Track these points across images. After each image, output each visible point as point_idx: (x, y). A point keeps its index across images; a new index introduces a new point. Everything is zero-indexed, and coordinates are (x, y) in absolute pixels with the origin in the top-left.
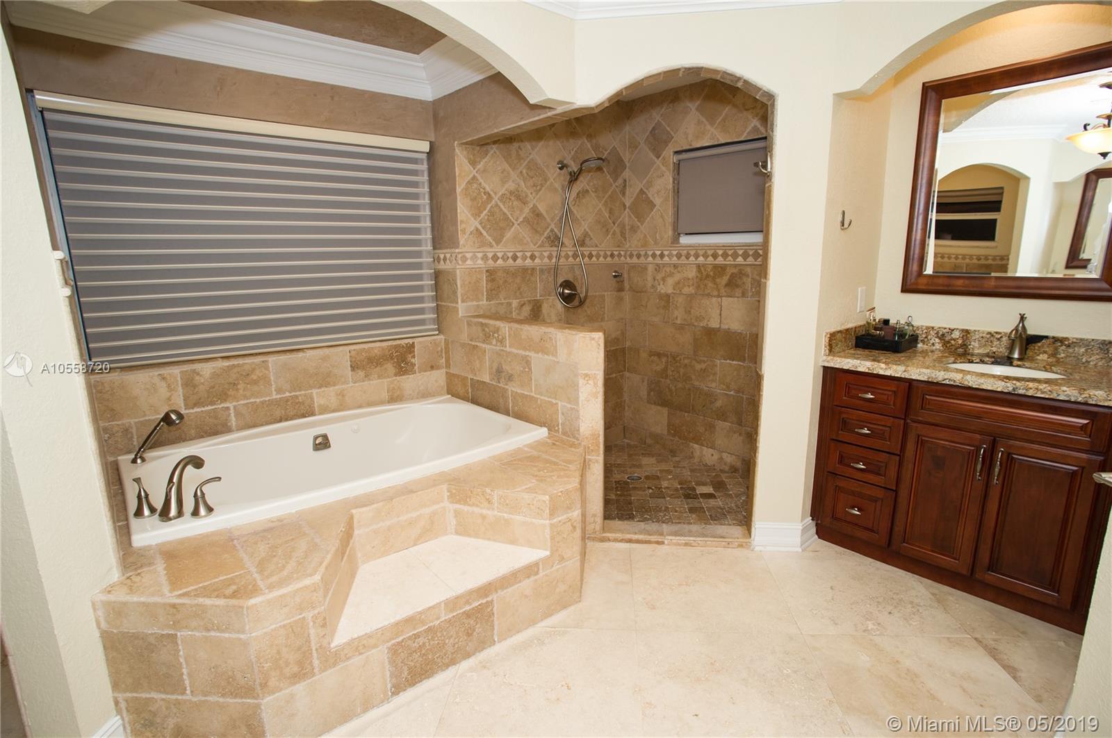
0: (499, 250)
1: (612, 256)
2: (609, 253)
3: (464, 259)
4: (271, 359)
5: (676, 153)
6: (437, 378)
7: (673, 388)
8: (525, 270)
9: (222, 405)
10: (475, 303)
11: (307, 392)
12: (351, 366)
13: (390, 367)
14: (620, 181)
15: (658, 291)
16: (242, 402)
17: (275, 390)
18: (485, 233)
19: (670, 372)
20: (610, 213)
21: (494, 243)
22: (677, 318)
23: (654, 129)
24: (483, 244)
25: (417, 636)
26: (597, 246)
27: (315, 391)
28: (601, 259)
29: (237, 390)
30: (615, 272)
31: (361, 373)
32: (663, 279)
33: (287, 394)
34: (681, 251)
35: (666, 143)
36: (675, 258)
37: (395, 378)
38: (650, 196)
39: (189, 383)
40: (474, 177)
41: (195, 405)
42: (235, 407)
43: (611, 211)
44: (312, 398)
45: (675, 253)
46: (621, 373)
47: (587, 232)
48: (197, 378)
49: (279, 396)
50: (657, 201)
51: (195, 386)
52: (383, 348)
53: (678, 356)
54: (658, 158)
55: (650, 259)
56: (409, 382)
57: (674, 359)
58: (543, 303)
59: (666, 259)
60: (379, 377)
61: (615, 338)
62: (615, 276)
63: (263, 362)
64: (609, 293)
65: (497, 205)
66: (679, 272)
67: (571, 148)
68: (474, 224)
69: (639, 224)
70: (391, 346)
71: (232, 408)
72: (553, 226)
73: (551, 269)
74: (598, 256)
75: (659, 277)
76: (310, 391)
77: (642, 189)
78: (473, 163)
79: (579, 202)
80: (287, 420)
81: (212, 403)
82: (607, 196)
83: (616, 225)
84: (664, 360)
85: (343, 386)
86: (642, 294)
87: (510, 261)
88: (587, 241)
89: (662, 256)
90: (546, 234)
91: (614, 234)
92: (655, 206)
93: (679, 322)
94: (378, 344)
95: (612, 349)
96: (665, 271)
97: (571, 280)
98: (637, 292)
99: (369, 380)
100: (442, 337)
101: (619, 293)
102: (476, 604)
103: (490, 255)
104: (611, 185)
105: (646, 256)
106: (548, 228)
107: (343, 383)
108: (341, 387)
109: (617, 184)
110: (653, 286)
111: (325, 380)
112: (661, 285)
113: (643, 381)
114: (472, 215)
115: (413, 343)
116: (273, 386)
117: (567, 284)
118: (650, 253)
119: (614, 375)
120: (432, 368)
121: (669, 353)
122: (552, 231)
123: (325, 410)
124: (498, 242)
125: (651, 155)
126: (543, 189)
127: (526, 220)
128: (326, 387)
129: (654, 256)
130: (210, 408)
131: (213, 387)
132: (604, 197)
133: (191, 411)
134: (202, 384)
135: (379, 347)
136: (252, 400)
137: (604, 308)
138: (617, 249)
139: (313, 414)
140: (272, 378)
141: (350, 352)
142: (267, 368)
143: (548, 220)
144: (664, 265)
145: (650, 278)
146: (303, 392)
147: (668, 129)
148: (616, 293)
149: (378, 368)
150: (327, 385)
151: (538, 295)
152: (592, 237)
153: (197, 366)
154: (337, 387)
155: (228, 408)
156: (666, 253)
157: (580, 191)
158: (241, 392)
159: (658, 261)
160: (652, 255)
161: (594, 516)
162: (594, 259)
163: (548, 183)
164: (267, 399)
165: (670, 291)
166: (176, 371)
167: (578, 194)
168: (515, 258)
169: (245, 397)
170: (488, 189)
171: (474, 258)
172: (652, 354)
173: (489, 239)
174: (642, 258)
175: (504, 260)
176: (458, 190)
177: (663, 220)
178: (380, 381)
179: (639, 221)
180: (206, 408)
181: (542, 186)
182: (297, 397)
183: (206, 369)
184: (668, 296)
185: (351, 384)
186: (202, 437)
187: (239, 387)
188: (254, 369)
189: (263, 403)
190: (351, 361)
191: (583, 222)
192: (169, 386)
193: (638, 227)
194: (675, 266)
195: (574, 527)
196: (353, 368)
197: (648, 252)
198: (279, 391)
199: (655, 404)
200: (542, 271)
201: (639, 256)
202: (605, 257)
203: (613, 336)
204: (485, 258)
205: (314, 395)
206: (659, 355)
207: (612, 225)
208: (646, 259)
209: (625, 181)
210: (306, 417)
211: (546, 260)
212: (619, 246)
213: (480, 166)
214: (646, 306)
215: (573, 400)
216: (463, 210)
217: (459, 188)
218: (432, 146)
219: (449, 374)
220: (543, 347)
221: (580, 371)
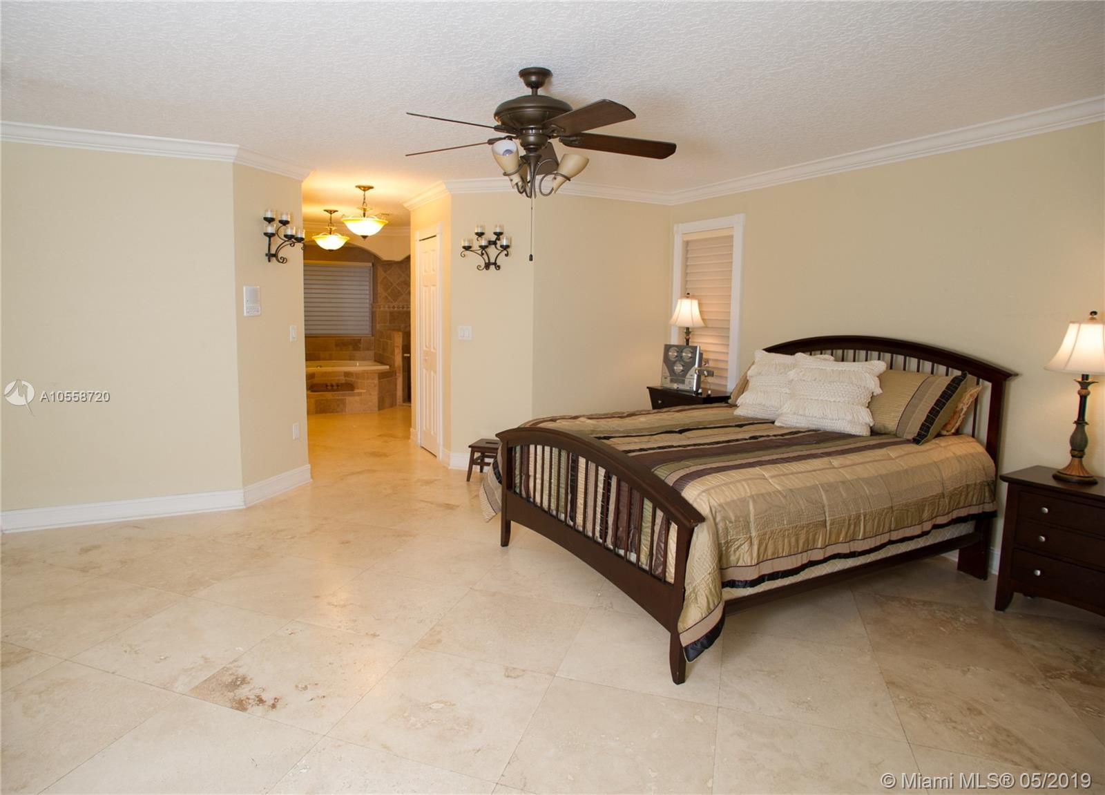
0: (396, 304)
3: (380, 308)
6: (371, 353)
10: (384, 325)
12: (335, 345)
13: (350, 347)
18: (389, 298)
25: (322, 400)
37: (352, 351)
40: (385, 277)
56: (358, 354)
65: (395, 287)
68: (385, 294)
70: (352, 339)
78: (385, 272)
100: (372, 338)
103: (391, 306)
111: (325, 349)
114: (385, 291)
115: (361, 339)
120: (368, 350)
123: (324, 359)
124: (395, 301)
141: (335, 339)
168: (403, 308)
170: (391, 281)
171: (384, 307)
173: (391, 300)
176: (379, 281)
204: (389, 307)
205: (321, 353)
213: (389, 272)
215: (394, 355)
216: (380, 289)
217: (379, 280)
218: (373, 264)
219: (375, 353)
220: (390, 338)
221: (396, 345)
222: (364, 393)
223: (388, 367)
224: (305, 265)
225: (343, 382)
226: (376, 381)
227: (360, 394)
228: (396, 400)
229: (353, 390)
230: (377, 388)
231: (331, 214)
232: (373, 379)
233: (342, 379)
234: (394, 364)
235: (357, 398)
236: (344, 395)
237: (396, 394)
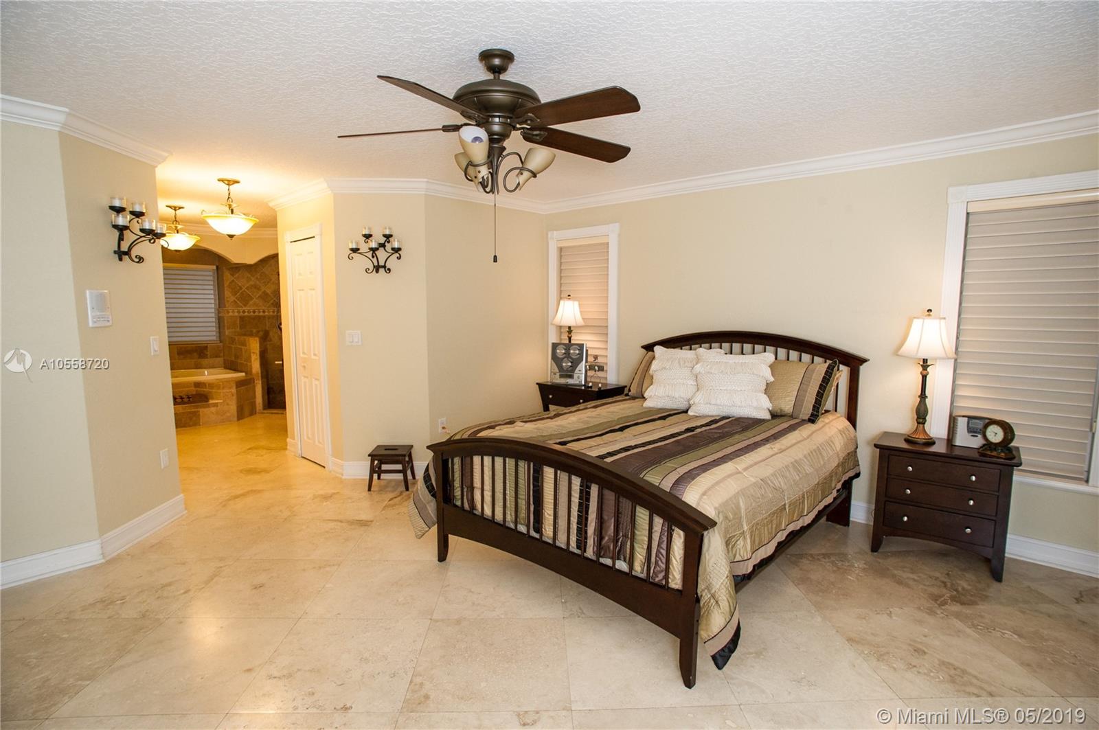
0: (246, 309)
3: (228, 312)
6: (220, 360)
8: (259, 317)
10: (233, 330)
13: (195, 355)
18: (238, 302)
21: (243, 306)
24: (239, 306)
31: (182, 357)
37: (198, 359)
40: (233, 281)
52: (193, 347)
56: (205, 362)
58: (270, 331)
60: (191, 359)
65: (244, 291)
68: (233, 298)
70: (197, 346)
72: (274, 299)
73: (274, 317)
78: (232, 275)
87: (252, 314)
90: (270, 302)
94: (191, 345)
99: (186, 359)
100: (221, 344)
103: (241, 311)
106: (271, 300)
114: (233, 295)
115: (208, 346)
120: (216, 357)
122: (274, 301)
124: (245, 306)
127: (260, 297)
141: (178, 347)
143: (272, 296)
149: (190, 355)
151: (267, 328)
161: (259, 404)
163: (272, 281)
168: (254, 312)
170: (240, 284)
171: (233, 312)
173: (240, 304)
175: (248, 313)
176: (225, 286)
181: (268, 282)
185: (178, 360)
190: (178, 351)
195: (233, 395)
196: (178, 354)
200: (268, 318)
204: (239, 312)
211: (270, 313)
213: (237, 275)
215: (251, 362)
216: (227, 293)
217: (226, 284)
218: (217, 267)
219: (224, 360)
220: (244, 344)
221: (252, 351)
222: (220, 403)
223: (243, 374)
224: (165, 269)
225: (194, 393)
226: (234, 390)
227: (215, 405)
228: (255, 406)
229: (207, 401)
230: (235, 397)
231: (175, 210)
232: (230, 388)
233: (193, 390)
234: (251, 371)
235: (213, 409)
236: (197, 407)
237: (255, 402)
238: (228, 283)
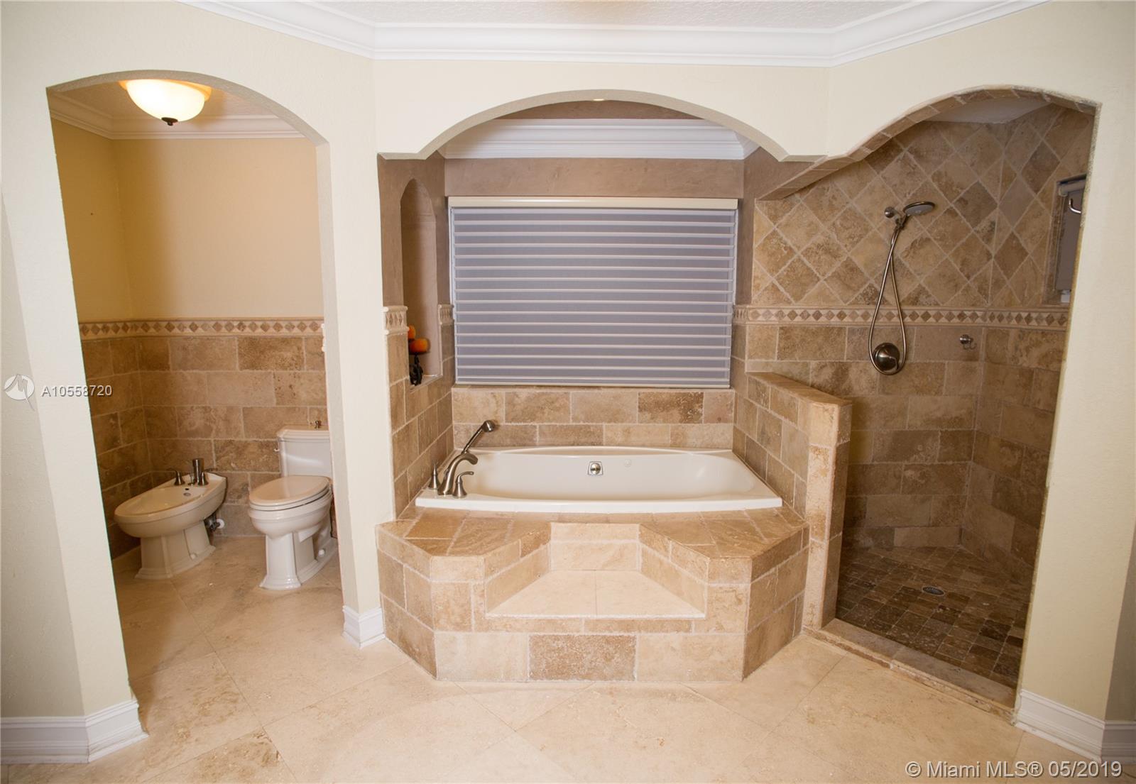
0: (798, 307)
1: (961, 316)
2: (956, 313)
3: (756, 315)
4: (572, 392)
5: (1064, 182)
7: (1025, 493)
8: (829, 330)
9: (532, 423)
10: (764, 360)
11: (598, 424)
12: (639, 407)
13: (676, 413)
14: (984, 224)
15: (1019, 364)
16: (546, 424)
17: (572, 418)
18: (782, 289)
19: (1023, 472)
20: (962, 265)
21: (792, 300)
22: (1039, 402)
23: (1035, 154)
24: (780, 299)
26: (937, 304)
27: (604, 425)
28: (943, 320)
29: (543, 413)
30: (964, 336)
31: (648, 415)
32: (1027, 349)
33: (582, 423)
34: (1053, 314)
35: (1049, 171)
36: (1045, 323)
37: (680, 424)
38: (1022, 242)
39: (511, 403)
40: (774, 233)
41: (513, 420)
42: (540, 427)
43: (964, 263)
44: (601, 430)
45: (1045, 315)
46: (963, 462)
47: (924, 288)
48: (517, 399)
49: (574, 424)
50: (1030, 248)
51: (514, 405)
52: (671, 395)
53: (1035, 452)
54: (1036, 191)
55: (1014, 322)
56: (694, 431)
57: (1030, 455)
58: (851, 366)
59: (1034, 323)
60: (664, 422)
61: (957, 417)
62: (963, 342)
63: (565, 393)
64: (951, 362)
65: (799, 260)
66: (1048, 342)
67: (908, 191)
68: (771, 279)
69: (1005, 278)
70: (680, 393)
71: (538, 427)
72: (872, 281)
73: (866, 329)
74: (938, 317)
75: (1022, 346)
76: (600, 424)
77: (1013, 233)
78: (774, 218)
79: (914, 253)
80: (578, 445)
81: (524, 421)
82: (959, 244)
83: (972, 279)
84: (1017, 454)
85: (630, 424)
86: (1000, 366)
87: (812, 319)
88: (922, 298)
89: (1029, 319)
90: (861, 290)
91: (968, 289)
92: (1027, 254)
93: (1041, 407)
94: (666, 391)
95: (950, 430)
96: (1031, 339)
97: (894, 343)
98: (996, 363)
99: (655, 422)
100: (733, 391)
101: (969, 363)
102: (616, 634)
103: (786, 312)
104: (968, 230)
105: (1009, 317)
106: (865, 283)
107: (630, 422)
108: (628, 424)
109: (977, 228)
110: (1014, 358)
111: (614, 417)
112: (1024, 358)
113: (990, 477)
114: (769, 271)
115: (702, 393)
116: (571, 415)
117: (888, 347)
118: (1014, 315)
119: (951, 463)
120: (719, 420)
121: (1025, 447)
122: (871, 286)
123: (611, 442)
124: (797, 298)
125: (1029, 190)
126: (862, 240)
127: (837, 276)
128: (615, 422)
129: (1019, 318)
130: (522, 424)
131: (526, 408)
132: (954, 246)
133: (510, 424)
134: (520, 404)
135: (667, 393)
136: (553, 423)
137: (942, 379)
138: (972, 308)
139: (601, 444)
140: (571, 408)
141: (639, 394)
142: (568, 399)
143: (866, 274)
144: (1030, 331)
145: (1010, 347)
146: (594, 424)
147: (1054, 152)
148: (964, 363)
149: (665, 412)
150: (616, 420)
151: (845, 358)
152: (930, 293)
153: (516, 390)
154: (624, 424)
155: (535, 427)
156: (1034, 315)
157: (916, 241)
158: (546, 415)
159: (1023, 325)
160: (1016, 318)
161: (812, 606)
162: (931, 320)
163: (870, 233)
164: (565, 424)
165: (1034, 365)
166: (503, 392)
167: (912, 244)
168: (817, 316)
169: (550, 421)
170: (790, 243)
171: (767, 314)
172: (1003, 444)
173: (787, 295)
174: (1005, 321)
175: (803, 318)
176: (755, 246)
177: (1036, 273)
178: (665, 424)
179: (1006, 274)
180: (520, 424)
181: (861, 237)
182: (589, 427)
183: (524, 394)
184: (1031, 372)
185: (637, 424)
186: (514, 446)
187: (545, 411)
188: (557, 399)
189: (562, 427)
190: (639, 403)
191: (918, 277)
192: (497, 403)
193: (1004, 281)
194: (1044, 333)
195: (740, 601)
196: (641, 409)
197: (1012, 314)
198: (575, 419)
199: (1000, 508)
200: (852, 331)
201: (1001, 318)
202: (950, 317)
203: (954, 415)
204: (780, 315)
205: (604, 427)
206: (1012, 447)
207: (966, 279)
208: (1009, 323)
209: (993, 223)
210: (594, 445)
211: (860, 319)
212: (973, 305)
213: (783, 220)
214: (1003, 382)
215: (804, 474)
216: (758, 266)
217: (757, 242)
218: (740, 203)
219: (735, 429)
220: (789, 412)
221: (811, 444)
222: (699, 621)
226: (744, 586)
228: (800, 617)
230: (744, 608)
234: (803, 503)
237: (801, 604)
238: (761, 241)
